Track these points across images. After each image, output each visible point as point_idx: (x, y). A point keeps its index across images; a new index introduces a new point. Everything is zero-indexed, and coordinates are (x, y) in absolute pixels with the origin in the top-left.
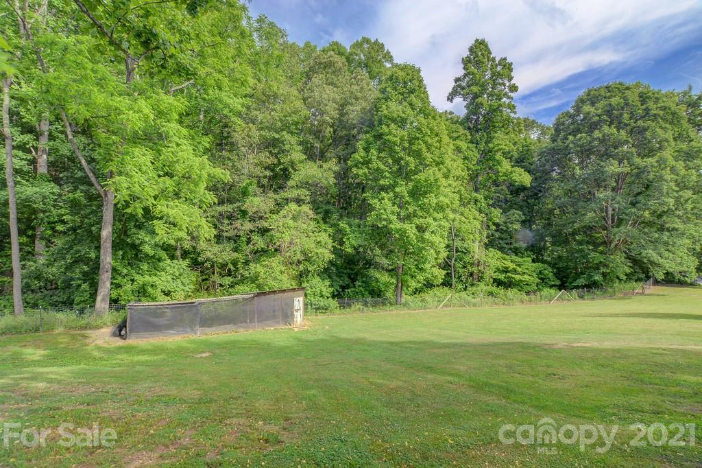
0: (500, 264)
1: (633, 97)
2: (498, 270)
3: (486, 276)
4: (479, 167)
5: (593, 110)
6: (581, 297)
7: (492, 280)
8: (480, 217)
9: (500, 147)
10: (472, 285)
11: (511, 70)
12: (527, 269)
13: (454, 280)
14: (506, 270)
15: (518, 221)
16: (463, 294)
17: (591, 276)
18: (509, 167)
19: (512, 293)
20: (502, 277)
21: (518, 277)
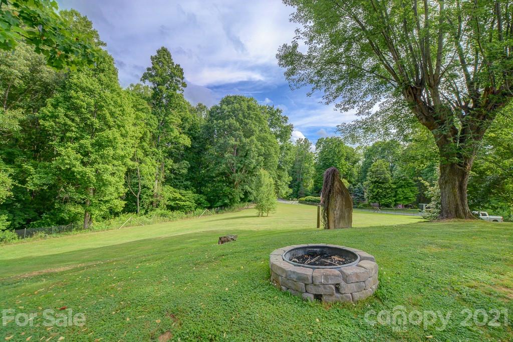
0: (171, 196)
1: (244, 105)
2: (170, 199)
3: (162, 202)
4: (158, 131)
5: (226, 108)
6: (217, 212)
7: (165, 206)
8: (158, 165)
9: (172, 120)
10: (151, 210)
11: (182, 74)
12: (188, 198)
13: (139, 208)
14: (174, 199)
15: (186, 168)
16: (144, 217)
17: (224, 200)
18: (178, 134)
19: (176, 213)
20: (172, 204)
21: (182, 203)
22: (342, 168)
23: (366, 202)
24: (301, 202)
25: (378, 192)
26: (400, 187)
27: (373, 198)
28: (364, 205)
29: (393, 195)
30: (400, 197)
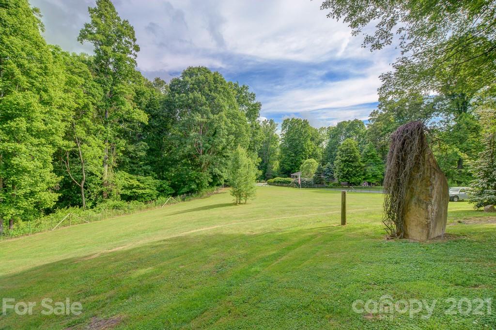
0: (126, 183)
2: (125, 187)
3: (115, 191)
4: (104, 104)
5: (190, 80)
6: (183, 200)
7: (119, 196)
8: (106, 146)
9: (122, 90)
10: (101, 202)
12: (149, 185)
13: (84, 200)
14: (131, 187)
15: (144, 150)
16: (90, 212)
17: (190, 186)
18: (131, 108)
19: (132, 204)
20: (128, 193)
21: (141, 191)
22: (308, 149)
23: (336, 181)
24: (270, 184)
25: (348, 171)
26: (368, 165)
27: (343, 177)
28: (334, 185)
29: (362, 173)
30: (369, 175)
